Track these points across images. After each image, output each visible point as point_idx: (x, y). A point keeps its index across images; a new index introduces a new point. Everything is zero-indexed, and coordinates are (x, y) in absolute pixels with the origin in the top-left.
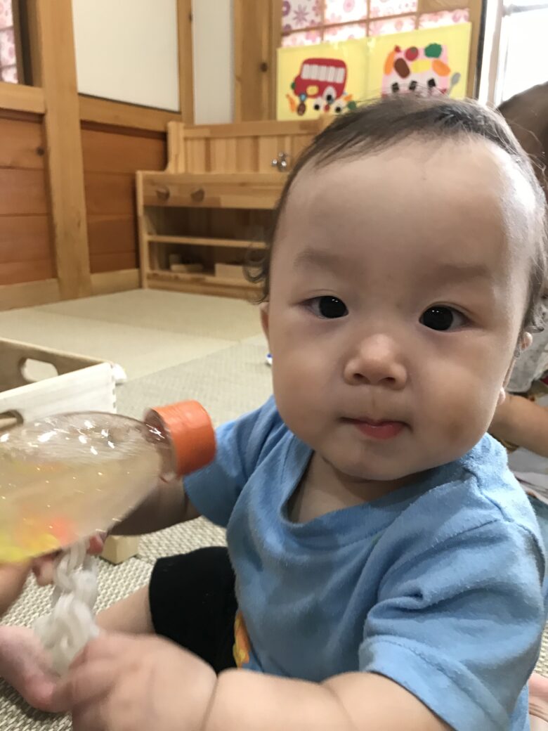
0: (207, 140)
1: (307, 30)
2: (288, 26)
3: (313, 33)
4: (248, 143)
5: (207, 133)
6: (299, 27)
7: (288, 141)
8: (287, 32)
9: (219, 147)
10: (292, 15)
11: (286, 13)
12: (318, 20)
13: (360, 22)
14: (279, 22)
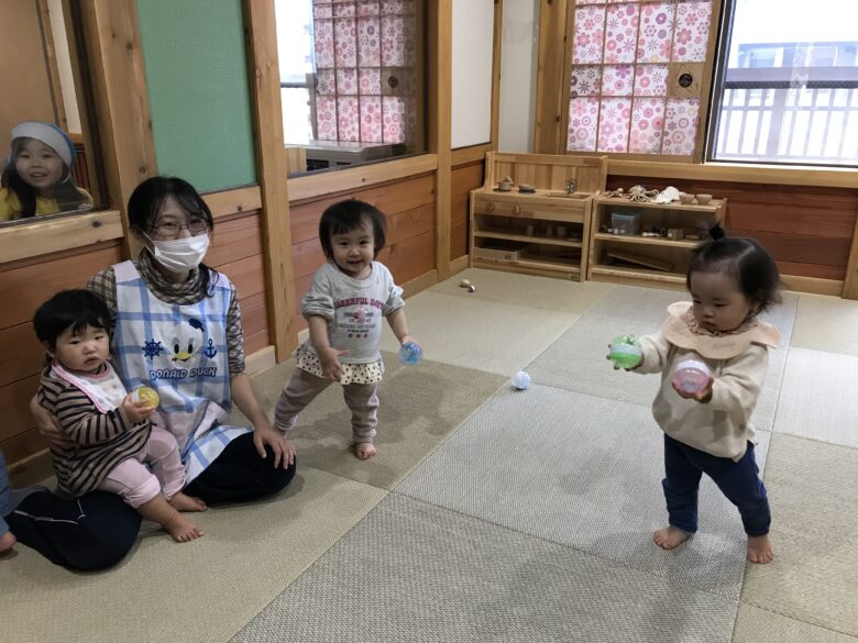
0: (513, 164)
1: (589, 96)
2: (575, 92)
3: (593, 99)
4: (544, 170)
5: (513, 159)
6: (583, 94)
7: (574, 170)
8: (575, 95)
9: (522, 170)
10: (578, 85)
11: (575, 84)
12: (598, 91)
13: (627, 97)
14: (569, 89)
